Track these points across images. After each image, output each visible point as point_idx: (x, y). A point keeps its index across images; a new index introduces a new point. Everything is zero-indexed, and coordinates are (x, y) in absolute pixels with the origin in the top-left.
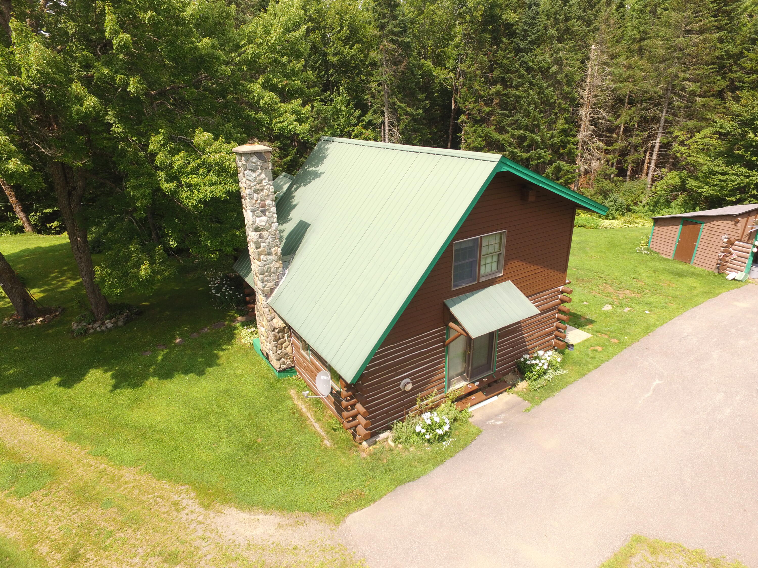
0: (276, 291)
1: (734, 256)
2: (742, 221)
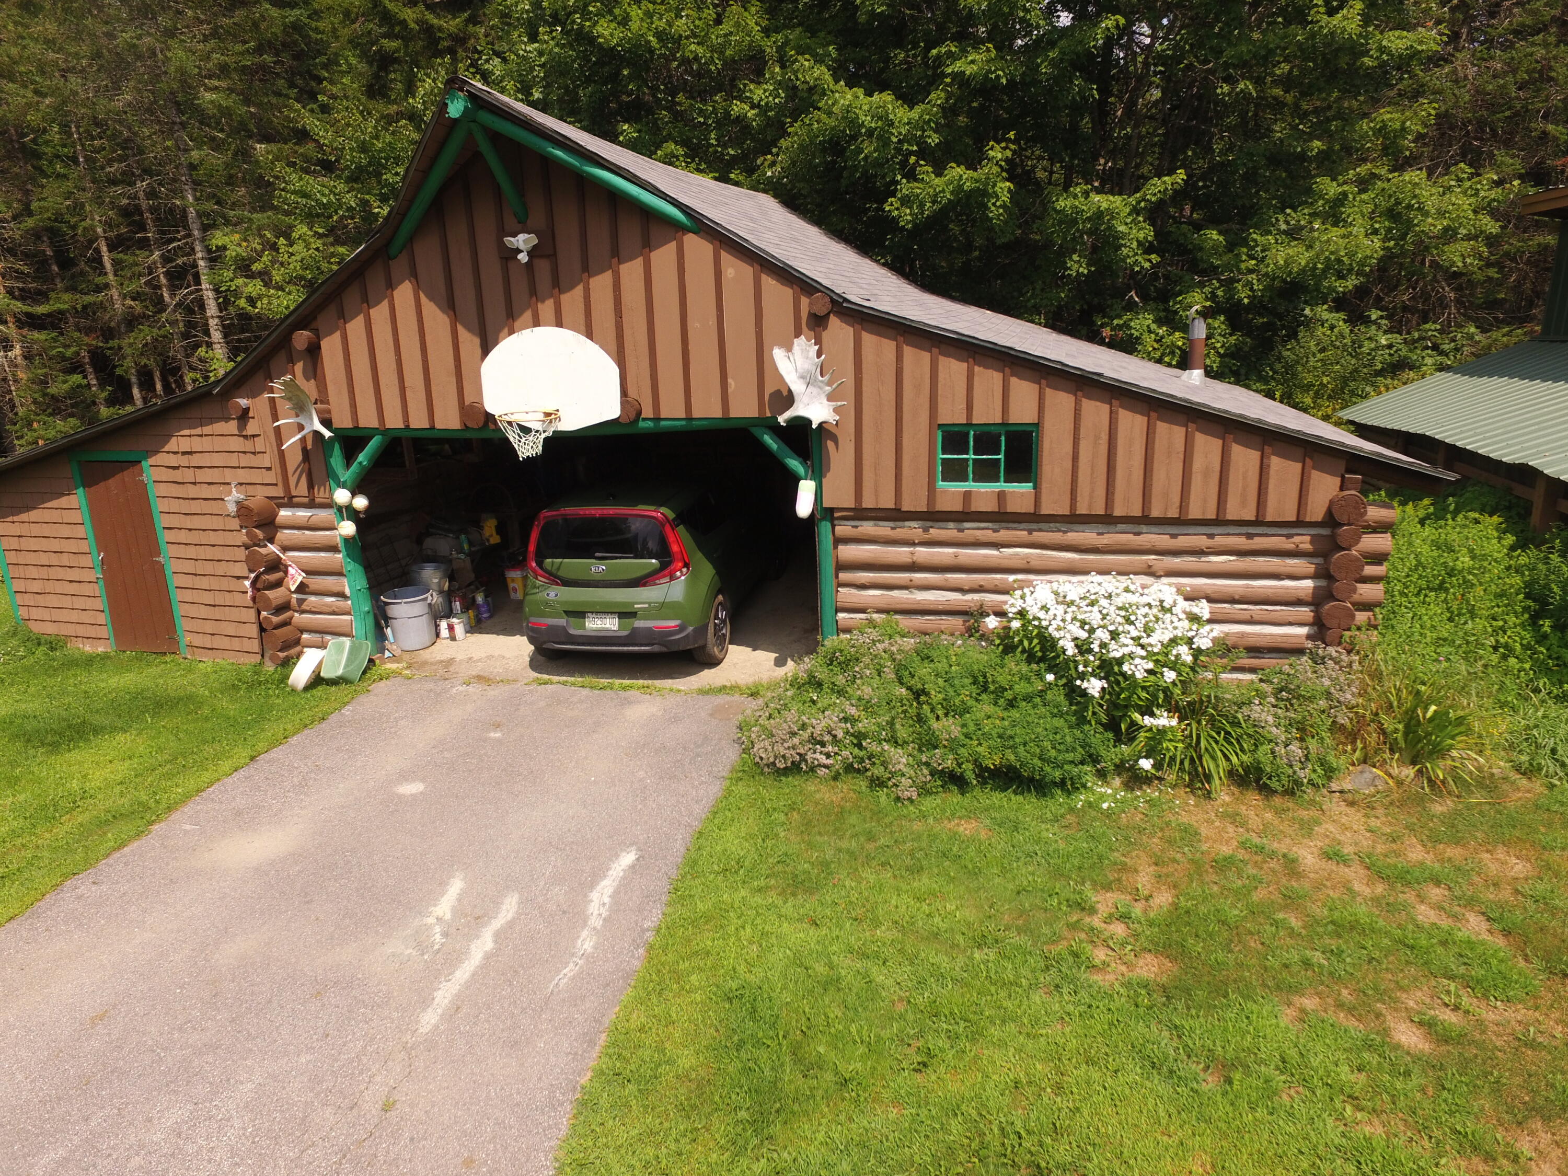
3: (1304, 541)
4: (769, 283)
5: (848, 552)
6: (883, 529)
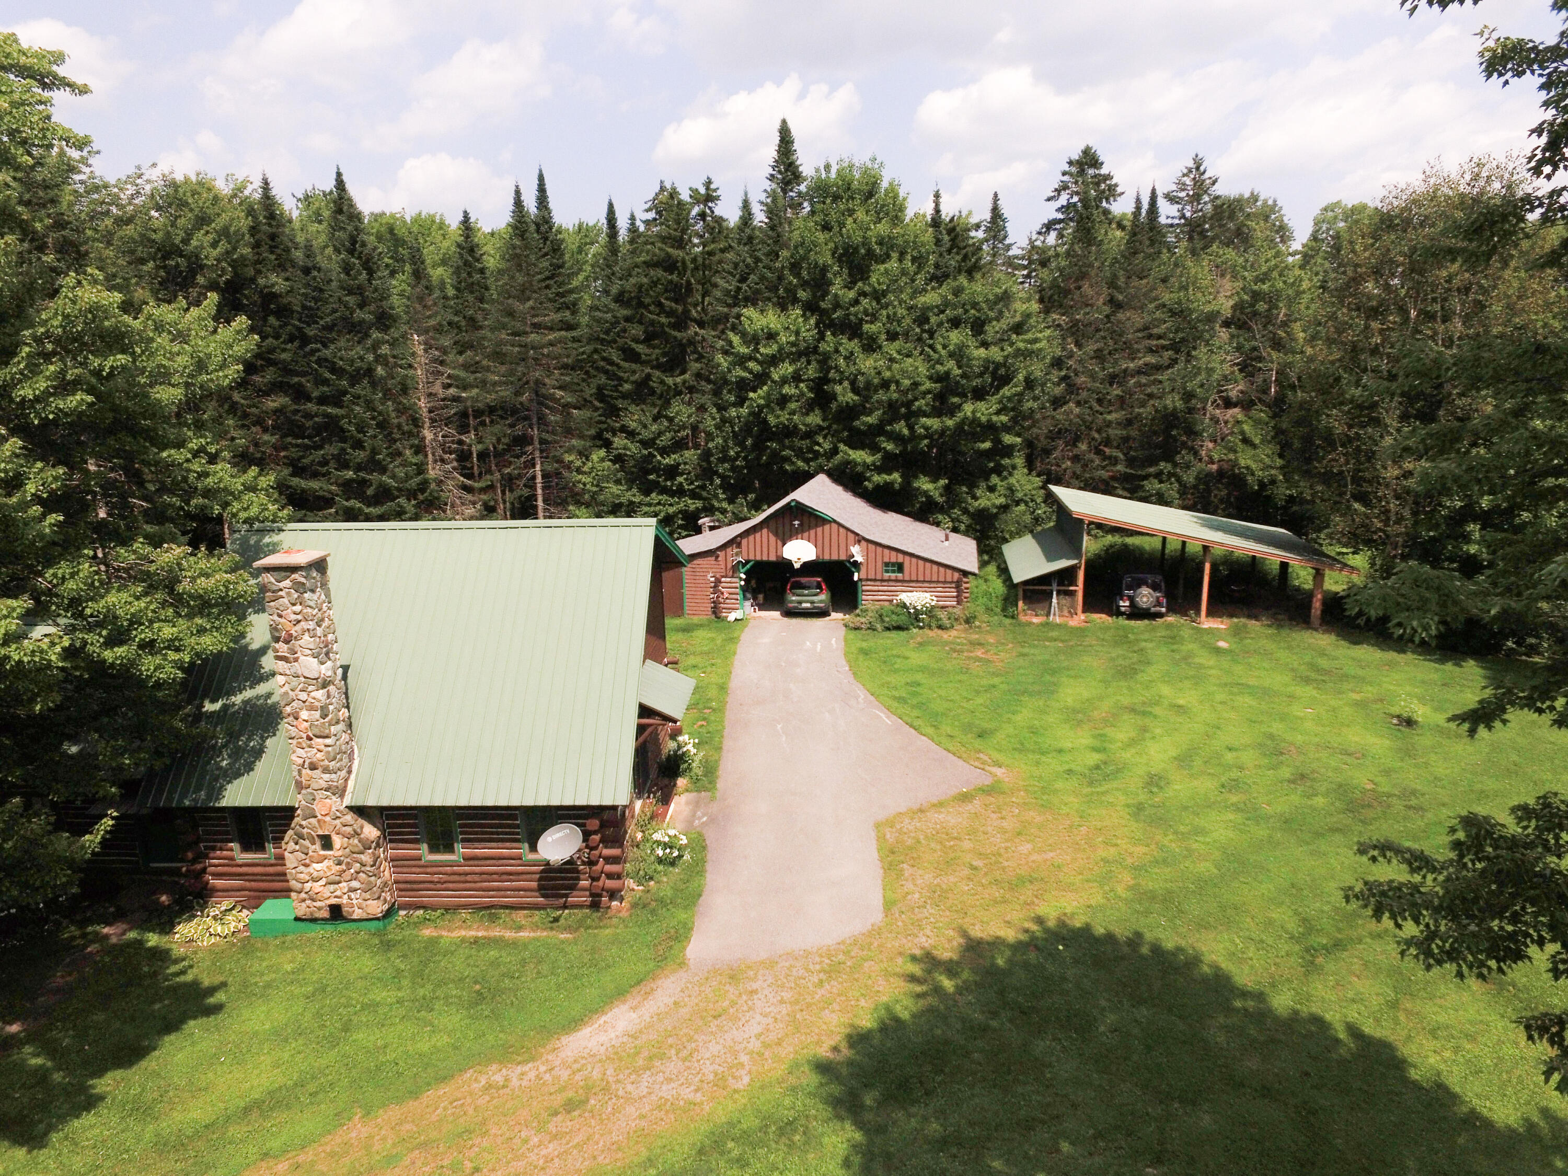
0: (351, 783)
1: (726, 595)
2: (721, 554)
3: (954, 585)
4: (850, 533)
5: (865, 588)
6: (872, 583)
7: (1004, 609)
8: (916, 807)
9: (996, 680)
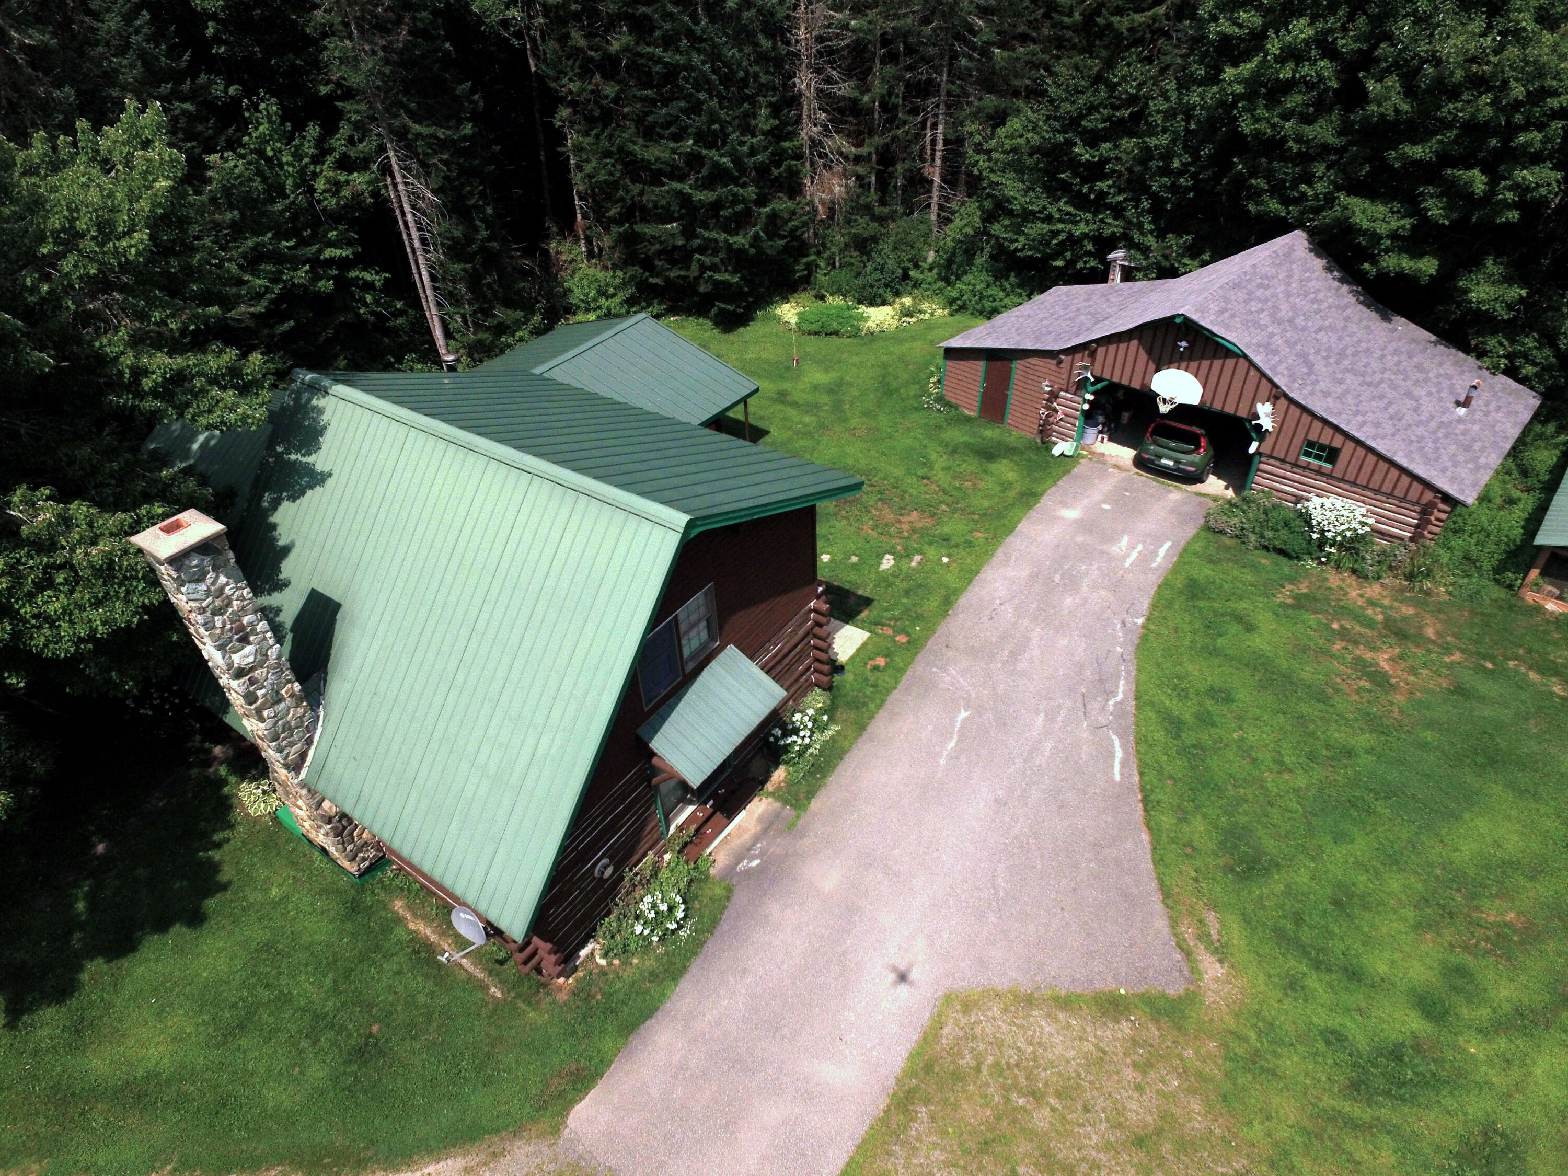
0: (311, 753)
3: (1418, 508)
4: (1264, 381)
5: (1263, 466)
6: (1278, 463)
7: (1499, 569)
8: (1026, 987)
9: (1364, 740)
